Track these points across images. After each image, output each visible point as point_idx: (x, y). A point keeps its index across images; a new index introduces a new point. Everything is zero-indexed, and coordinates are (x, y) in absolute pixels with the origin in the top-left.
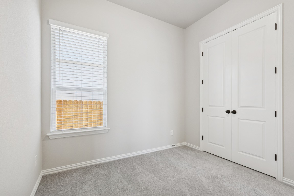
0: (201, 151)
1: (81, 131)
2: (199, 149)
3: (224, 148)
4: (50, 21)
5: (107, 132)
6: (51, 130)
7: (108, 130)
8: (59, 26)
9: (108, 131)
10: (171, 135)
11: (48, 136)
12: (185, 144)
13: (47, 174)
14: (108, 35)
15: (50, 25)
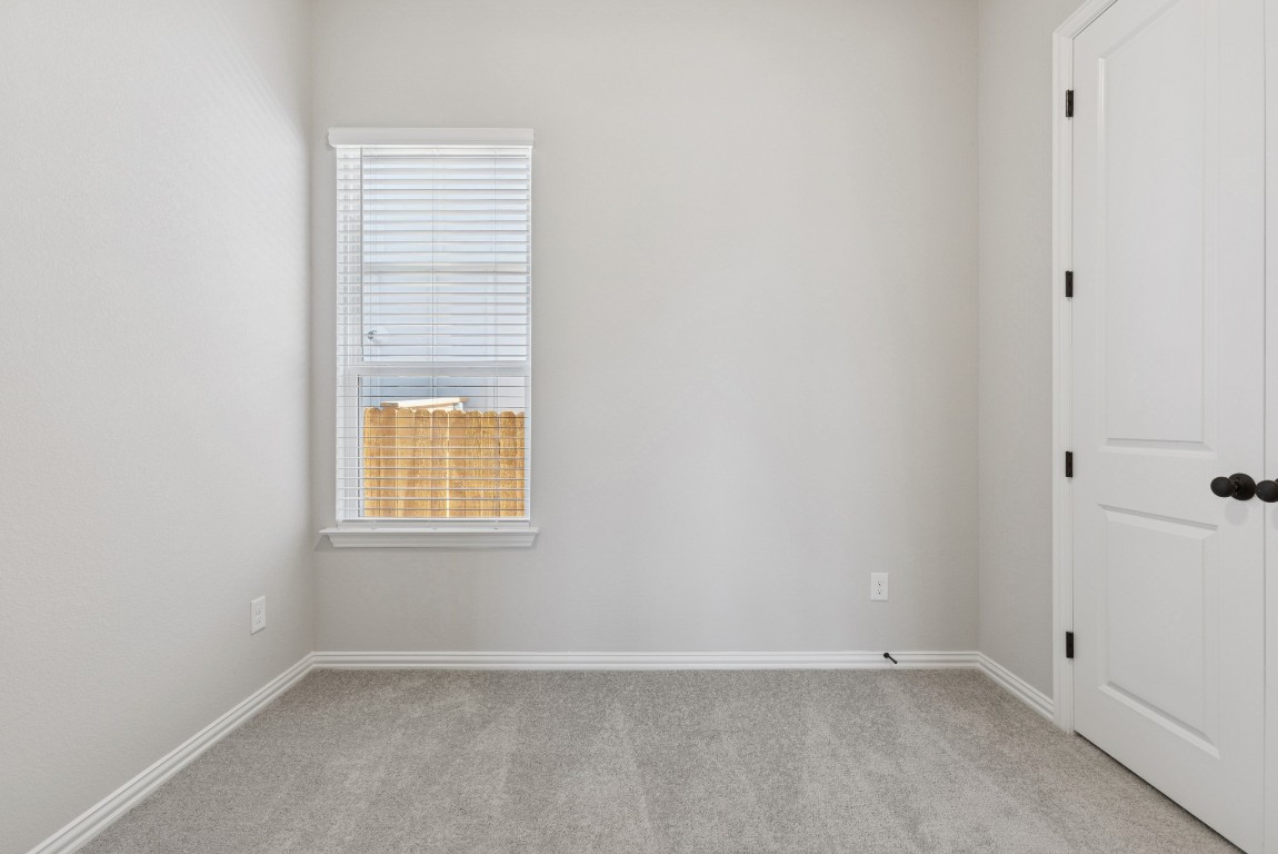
0: (1057, 732)
1: (430, 530)
2: (1052, 713)
3: (1213, 751)
4: (333, 133)
5: (530, 544)
6: (340, 516)
7: (532, 539)
8: (359, 146)
9: (535, 542)
10: (874, 596)
11: (327, 537)
12: (978, 666)
13: (325, 666)
14: (529, 134)
15: (334, 149)
